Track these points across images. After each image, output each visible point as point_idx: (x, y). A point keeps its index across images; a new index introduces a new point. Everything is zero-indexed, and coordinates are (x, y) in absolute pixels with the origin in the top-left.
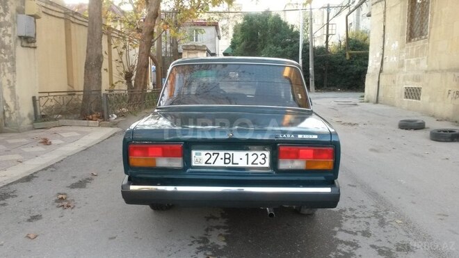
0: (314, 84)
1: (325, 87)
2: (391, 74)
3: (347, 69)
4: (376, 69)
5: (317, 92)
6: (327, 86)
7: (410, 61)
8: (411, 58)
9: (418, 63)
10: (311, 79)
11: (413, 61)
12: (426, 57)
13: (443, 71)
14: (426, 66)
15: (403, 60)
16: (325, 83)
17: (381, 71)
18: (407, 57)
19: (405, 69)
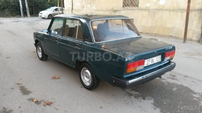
0: (29, 13)
1: (34, 14)
2: (78, 11)
3: (43, 6)
4: (69, 8)
5: (31, 17)
6: (35, 14)
7: (87, 6)
8: (87, 4)
9: (91, 6)
10: (27, 11)
11: (89, 6)
12: (95, 5)
13: (104, 11)
14: (96, 8)
15: (84, 5)
16: (34, 12)
17: (72, 9)
18: (85, 4)
19: (85, 9)
